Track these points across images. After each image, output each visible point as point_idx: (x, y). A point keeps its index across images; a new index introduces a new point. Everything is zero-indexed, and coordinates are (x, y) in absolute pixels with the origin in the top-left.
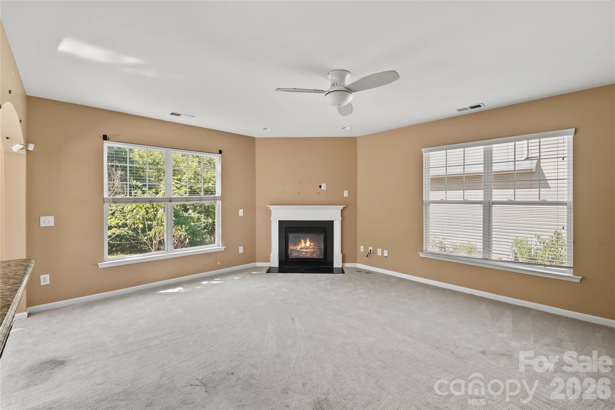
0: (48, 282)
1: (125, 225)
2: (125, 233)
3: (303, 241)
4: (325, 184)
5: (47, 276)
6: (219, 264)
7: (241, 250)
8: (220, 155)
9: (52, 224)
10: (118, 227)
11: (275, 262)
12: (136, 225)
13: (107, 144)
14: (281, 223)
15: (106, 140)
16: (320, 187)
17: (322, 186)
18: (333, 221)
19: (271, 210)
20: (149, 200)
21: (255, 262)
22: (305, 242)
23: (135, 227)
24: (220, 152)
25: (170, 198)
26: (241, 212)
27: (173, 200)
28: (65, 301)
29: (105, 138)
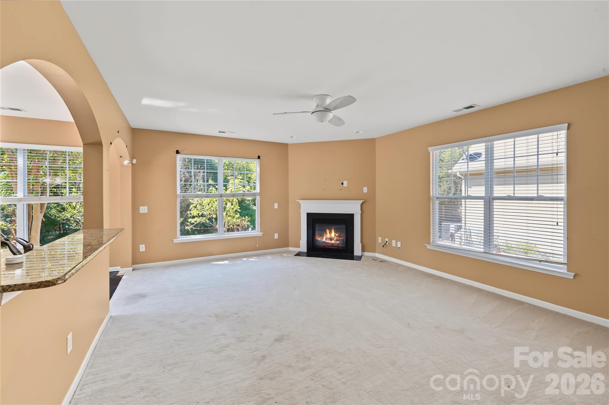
0: (144, 250)
1: (202, 216)
2: (204, 221)
3: (328, 231)
4: (346, 182)
5: (144, 246)
6: (257, 246)
7: (276, 236)
8: (259, 159)
9: (146, 212)
10: (199, 216)
11: (303, 248)
12: (211, 216)
13: (179, 156)
14: (309, 215)
15: (178, 154)
16: (342, 184)
17: (344, 184)
18: (354, 214)
19: (300, 204)
20: (206, 196)
21: (288, 247)
22: (330, 233)
23: (211, 217)
24: (259, 157)
25: (221, 194)
26: (276, 206)
27: (223, 196)
28: (154, 263)
29: (178, 152)
